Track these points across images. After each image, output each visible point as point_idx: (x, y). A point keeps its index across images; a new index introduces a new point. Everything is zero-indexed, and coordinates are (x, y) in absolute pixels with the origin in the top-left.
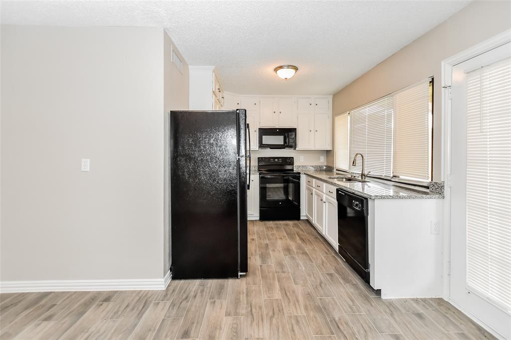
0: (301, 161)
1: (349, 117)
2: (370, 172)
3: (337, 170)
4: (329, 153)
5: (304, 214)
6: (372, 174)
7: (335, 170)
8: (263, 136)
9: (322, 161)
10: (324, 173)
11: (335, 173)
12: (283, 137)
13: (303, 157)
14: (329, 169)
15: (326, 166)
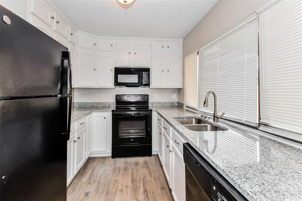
0: (155, 98)
1: (198, 56)
2: (224, 114)
3: (187, 107)
4: (180, 91)
5: (155, 149)
6: (226, 116)
7: (185, 107)
8: (118, 75)
9: (174, 98)
10: (176, 108)
11: (185, 110)
12: (137, 76)
13: (157, 94)
14: (180, 106)
15: (177, 103)
